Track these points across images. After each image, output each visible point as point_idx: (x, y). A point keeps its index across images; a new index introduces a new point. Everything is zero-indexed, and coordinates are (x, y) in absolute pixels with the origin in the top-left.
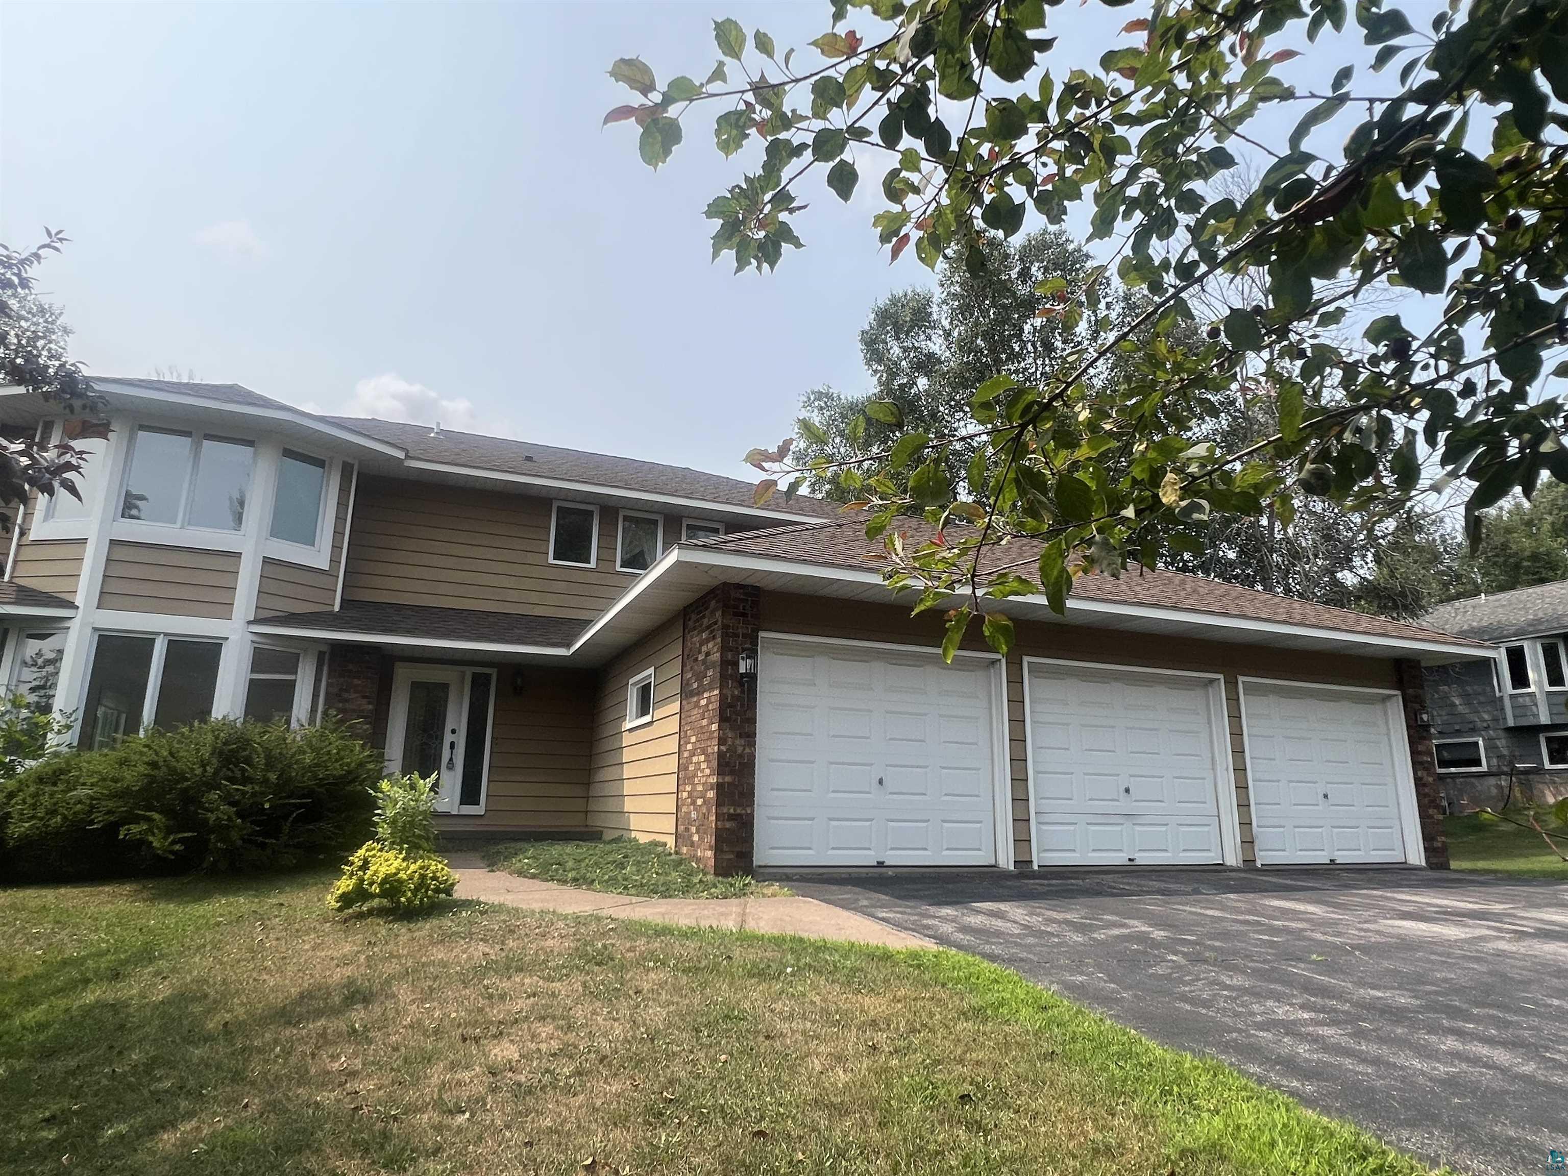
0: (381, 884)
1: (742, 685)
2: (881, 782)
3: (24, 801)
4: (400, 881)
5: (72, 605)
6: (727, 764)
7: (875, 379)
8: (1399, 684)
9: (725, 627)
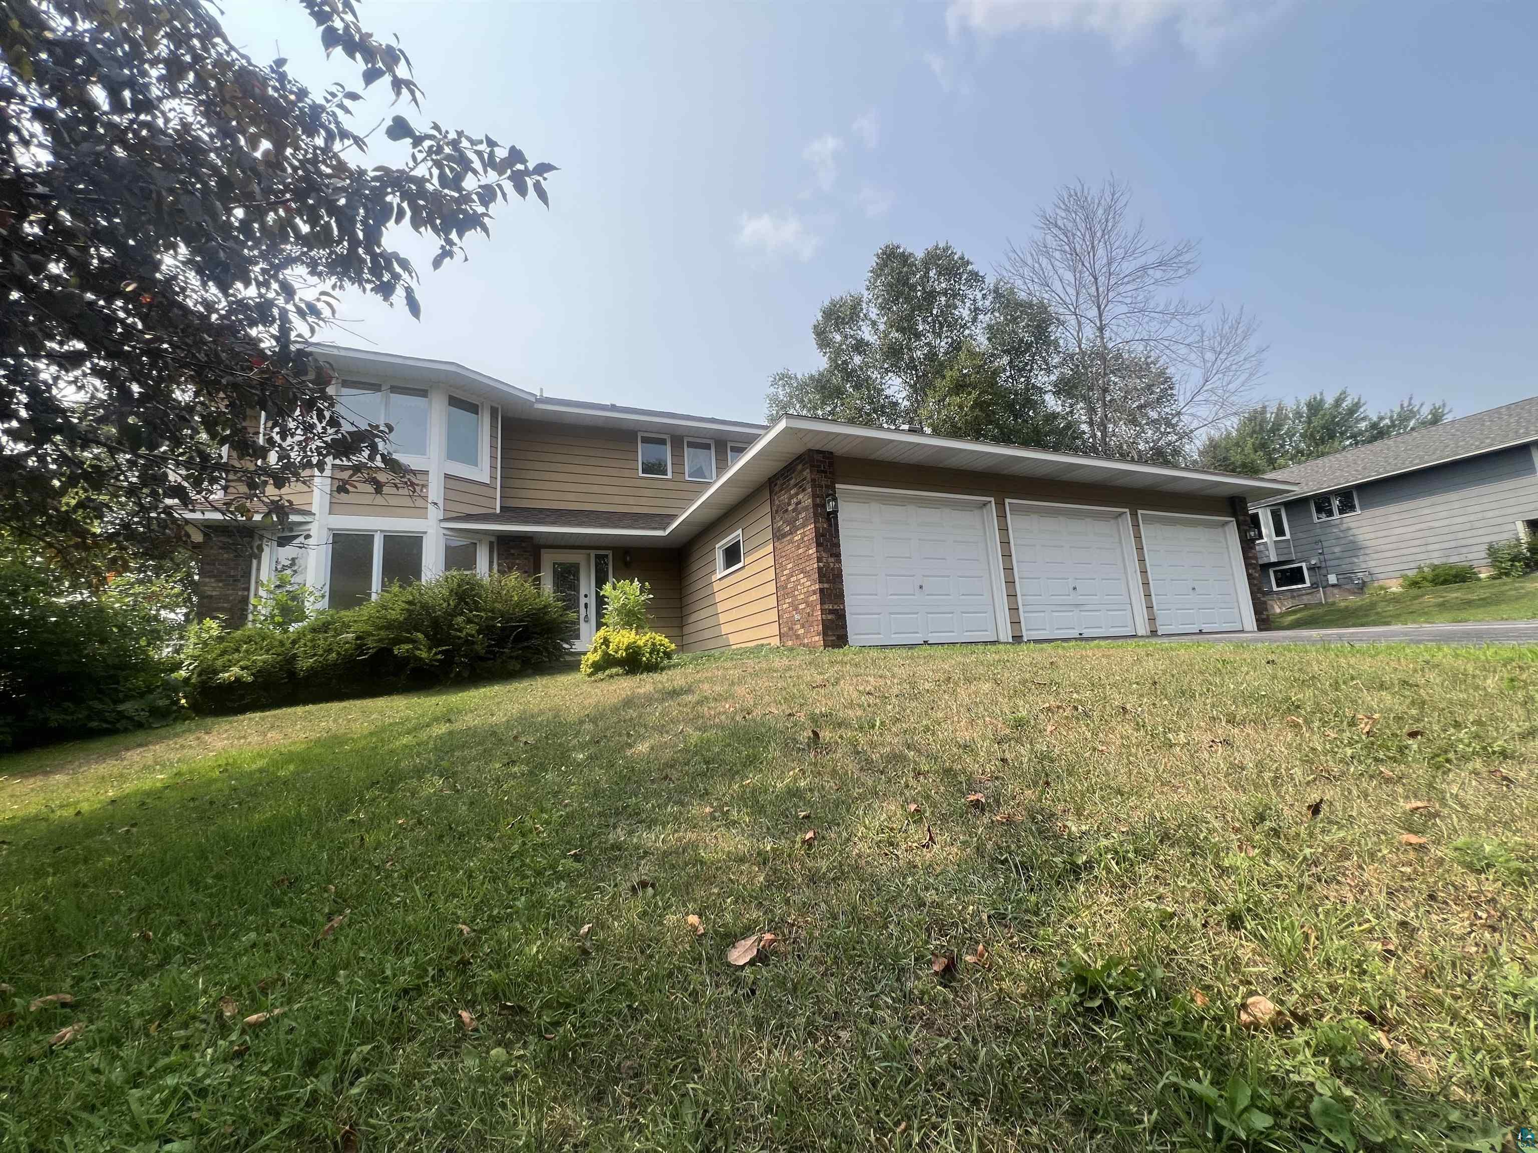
0: (626, 650)
1: (829, 520)
2: (921, 587)
3: (305, 645)
4: (639, 647)
5: (309, 513)
6: (824, 576)
7: (826, 359)
8: (1234, 514)
9: (813, 480)
